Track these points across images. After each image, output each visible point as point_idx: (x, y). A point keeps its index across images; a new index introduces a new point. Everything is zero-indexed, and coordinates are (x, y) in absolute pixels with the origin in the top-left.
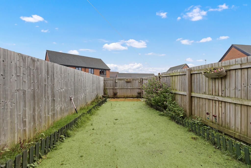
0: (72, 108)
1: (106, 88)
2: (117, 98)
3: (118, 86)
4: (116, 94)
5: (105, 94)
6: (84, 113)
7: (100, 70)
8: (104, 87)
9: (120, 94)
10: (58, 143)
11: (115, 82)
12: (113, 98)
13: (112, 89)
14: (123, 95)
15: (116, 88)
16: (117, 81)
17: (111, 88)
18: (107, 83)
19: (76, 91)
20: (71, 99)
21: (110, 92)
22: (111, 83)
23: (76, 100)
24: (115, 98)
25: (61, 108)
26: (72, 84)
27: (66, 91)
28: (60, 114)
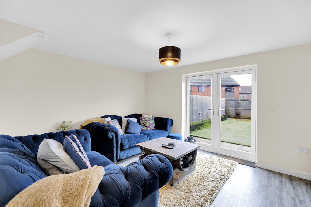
0: (200, 119)
1: (228, 108)
2: (239, 118)
3: (241, 106)
4: (239, 114)
5: (226, 113)
6: (207, 122)
7: (226, 87)
8: (226, 107)
9: (243, 115)
10: (196, 130)
11: (238, 103)
12: (234, 118)
13: (234, 110)
14: (247, 116)
15: (239, 108)
16: (240, 102)
17: (234, 108)
18: (229, 104)
19: (202, 109)
20: (199, 114)
21: (232, 113)
22: (234, 104)
23: (202, 115)
24: (238, 118)
25: (195, 118)
26: (200, 105)
27: (197, 109)
28: (195, 121)
